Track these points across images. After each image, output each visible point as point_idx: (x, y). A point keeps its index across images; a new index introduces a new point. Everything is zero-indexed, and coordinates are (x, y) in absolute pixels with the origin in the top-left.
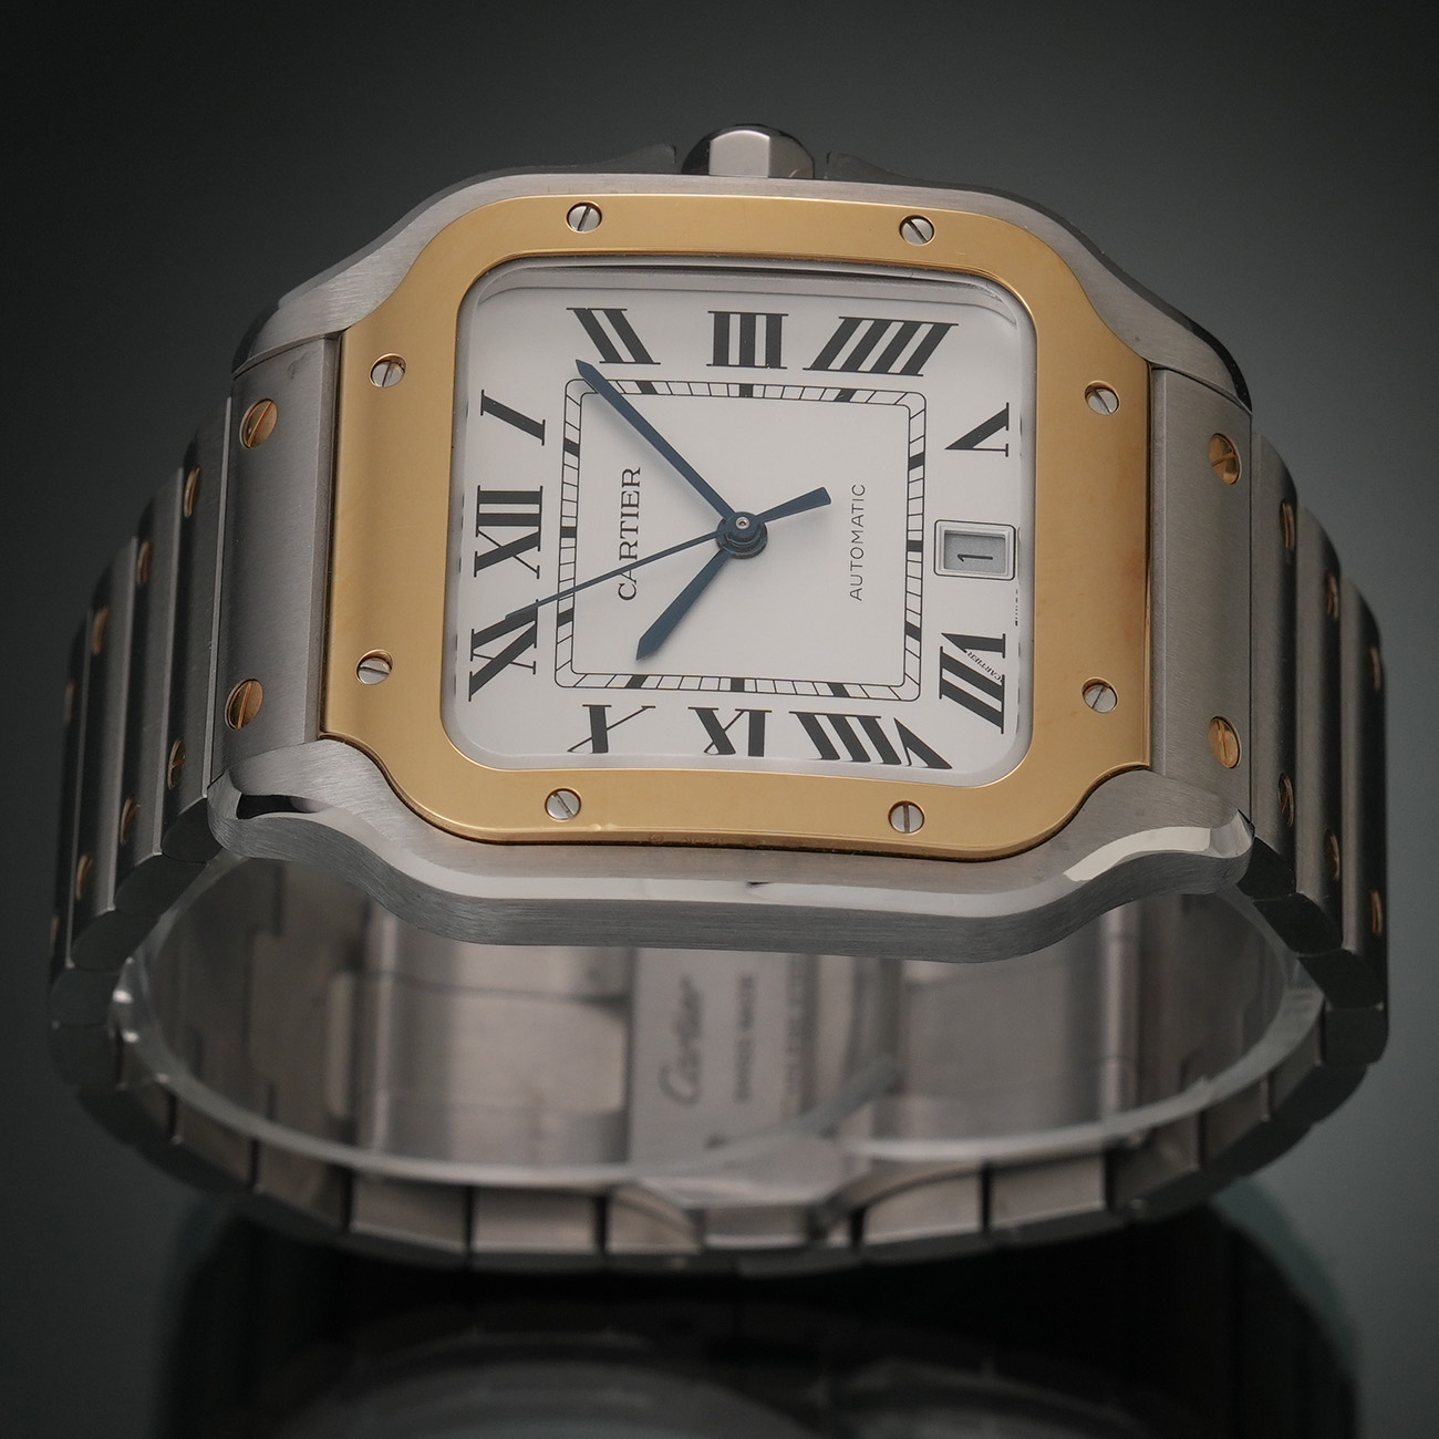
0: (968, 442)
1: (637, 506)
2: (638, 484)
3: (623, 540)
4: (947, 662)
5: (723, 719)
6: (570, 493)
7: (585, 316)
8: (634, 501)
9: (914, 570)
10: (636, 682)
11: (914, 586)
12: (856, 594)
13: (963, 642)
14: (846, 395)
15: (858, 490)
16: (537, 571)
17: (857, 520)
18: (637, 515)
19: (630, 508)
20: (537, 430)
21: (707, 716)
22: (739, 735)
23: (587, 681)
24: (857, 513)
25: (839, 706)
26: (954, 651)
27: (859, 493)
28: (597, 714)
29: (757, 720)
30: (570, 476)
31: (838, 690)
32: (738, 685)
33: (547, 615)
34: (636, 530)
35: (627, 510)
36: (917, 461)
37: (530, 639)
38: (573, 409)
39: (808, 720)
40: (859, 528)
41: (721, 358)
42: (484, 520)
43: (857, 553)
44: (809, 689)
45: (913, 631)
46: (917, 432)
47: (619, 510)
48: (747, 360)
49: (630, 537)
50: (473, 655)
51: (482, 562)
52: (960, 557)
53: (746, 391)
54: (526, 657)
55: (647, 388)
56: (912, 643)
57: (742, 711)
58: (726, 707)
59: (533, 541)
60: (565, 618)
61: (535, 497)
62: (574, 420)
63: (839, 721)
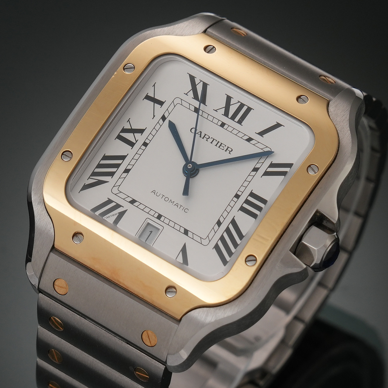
0: (184, 250)
1: (219, 147)
2: (226, 151)
3: (210, 138)
4: (118, 206)
5: (137, 135)
6: (235, 132)
7: (290, 165)
8: (221, 147)
9: (152, 213)
10: (164, 118)
11: (147, 210)
12: (154, 192)
13: (122, 214)
14: (219, 223)
15: (186, 210)
16: (216, 110)
17: (177, 205)
18: (216, 145)
19: (220, 145)
20: (262, 134)
21: (141, 131)
22: (129, 136)
23: (172, 106)
24: (179, 206)
25: (122, 168)
26: (120, 210)
27: (185, 210)
28: (161, 103)
29: (132, 144)
30: (240, 135)
31: (127, 171)
32: (145, 144)
33: (196, 104)
34: (211, 143)
35: (218, 145)
36: (186, 232)
37: (196, 97)
38: (262, 146)
39: (123, 158)
40: (175, 204)
41: (252, 195)
42: (242, 105)
43: (167, 199)
44: (132, 163)
45: (133, 202)
46: (196, 237)
47: (221, 142)
48: (247, 202)
49: (210, 140)
50: (201, 81)
51: (229, 98)
52: (151, 232)
53: (237, 196)
54: (191, 94)
55: (256, 170)
56: (129, 199)
57: (136, 141)
58: (141, 138)
59: (226, 114)
60: (197, 110)
61: (240, 122)
62: (258, 145)
63: (117, 166)
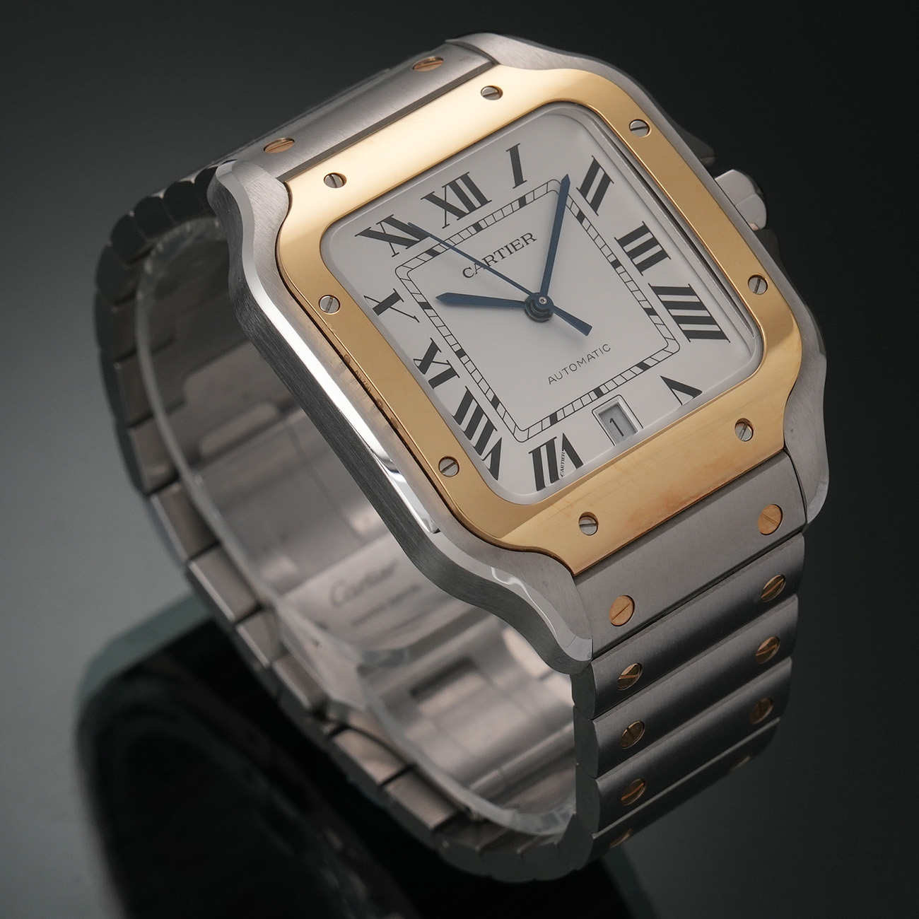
0: (672, 385)
1: (516, 250)
2: (528, 244)
3: (493, 255)
4: (550, 445)
5: (437, 357)
6: (499, 215)
7: (595, 166)
8: (517, 247)
9: (586, 400)
10: (425, 306)
11: (578, 405)
13: (567, 446)
14: (651, 312)
15: (606, 348)
16: (446, 226)
17: (590, 357)
18: (511, 253)
19: (513, 247)
20: (519, 180)
21: (433, 349)
22: (434, 370)
23: (408, 284)
24: (594, 355)
25: (487, 408)
26: (558, 445)
28: (395, 298)
29: (451, 373)
30: (507, 210)
31: (495, 402)
32: (461, 353)
33: (428, 243)
34: (503, 258)
35: (512, 249)
36: (643, 366)
37: (409, 244)
38: (543, 190)
39: (468, 398)
40: (587, 360)
41: (623, 242)
42: (453, 185)
43: (573, 367)
44: (485, 388)
45: (554, 419)
46: (660, 357)
47: (507, 243)
48: (632, 254)
49: (497, 257)
50: (380, 223)
51: (431, 198)
52: (611, 419)
53: (616, 264)
54: (398, 248)
55: (581, 217)
56: (547, 422)
57: (449, 364)
58: (446, 355)
59: (461, 215)
60: (433, 253)
61: (483, 201)
62: (537, 194)
63: (479, 412)
